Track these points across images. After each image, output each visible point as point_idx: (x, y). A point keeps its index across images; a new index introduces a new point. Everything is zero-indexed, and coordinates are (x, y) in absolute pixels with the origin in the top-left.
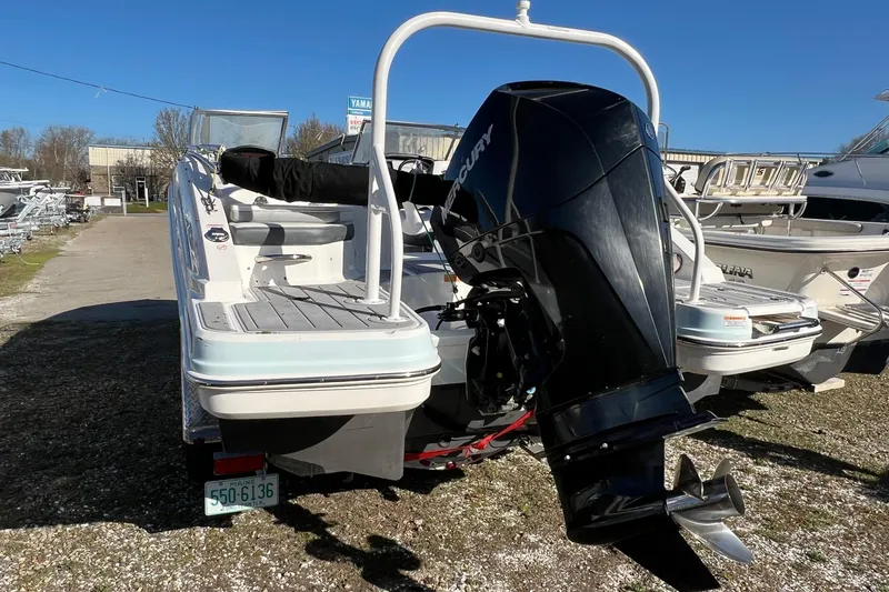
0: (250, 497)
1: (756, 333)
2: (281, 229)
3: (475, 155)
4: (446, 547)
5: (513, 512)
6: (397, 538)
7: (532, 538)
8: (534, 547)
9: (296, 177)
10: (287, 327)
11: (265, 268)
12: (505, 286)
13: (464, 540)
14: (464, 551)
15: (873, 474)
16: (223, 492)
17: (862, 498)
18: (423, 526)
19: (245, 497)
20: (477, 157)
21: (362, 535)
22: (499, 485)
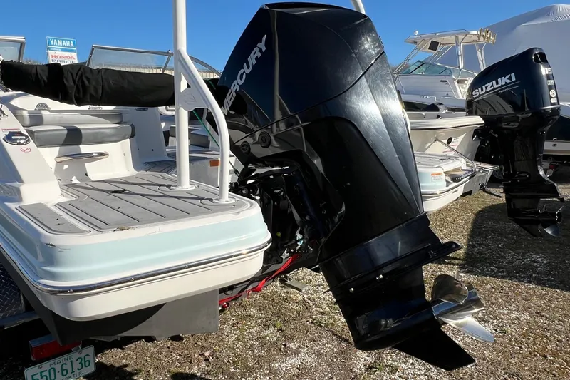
0: (70, 371)
1: (448, 183)
2: (78, 130)
3: (252, 60)
4: (236, 368)
5: (271, 330)
6: (195, 370)
7: (293, 346)
8: (297, 353)
9: (86, 82)
10: (136, 221)
11: (66, 167)
12: (276, 166)
13: (247, 359)
14: (250, 368)
15: (460, 259)
16: (44, 374)
17: (463, 275)
18: (212, 355)
19: (65, 372)
20: (254, 62)
21: (166, 376)
22: (253, 311)
